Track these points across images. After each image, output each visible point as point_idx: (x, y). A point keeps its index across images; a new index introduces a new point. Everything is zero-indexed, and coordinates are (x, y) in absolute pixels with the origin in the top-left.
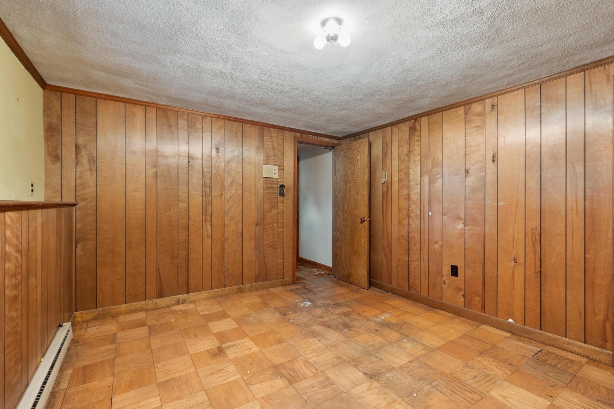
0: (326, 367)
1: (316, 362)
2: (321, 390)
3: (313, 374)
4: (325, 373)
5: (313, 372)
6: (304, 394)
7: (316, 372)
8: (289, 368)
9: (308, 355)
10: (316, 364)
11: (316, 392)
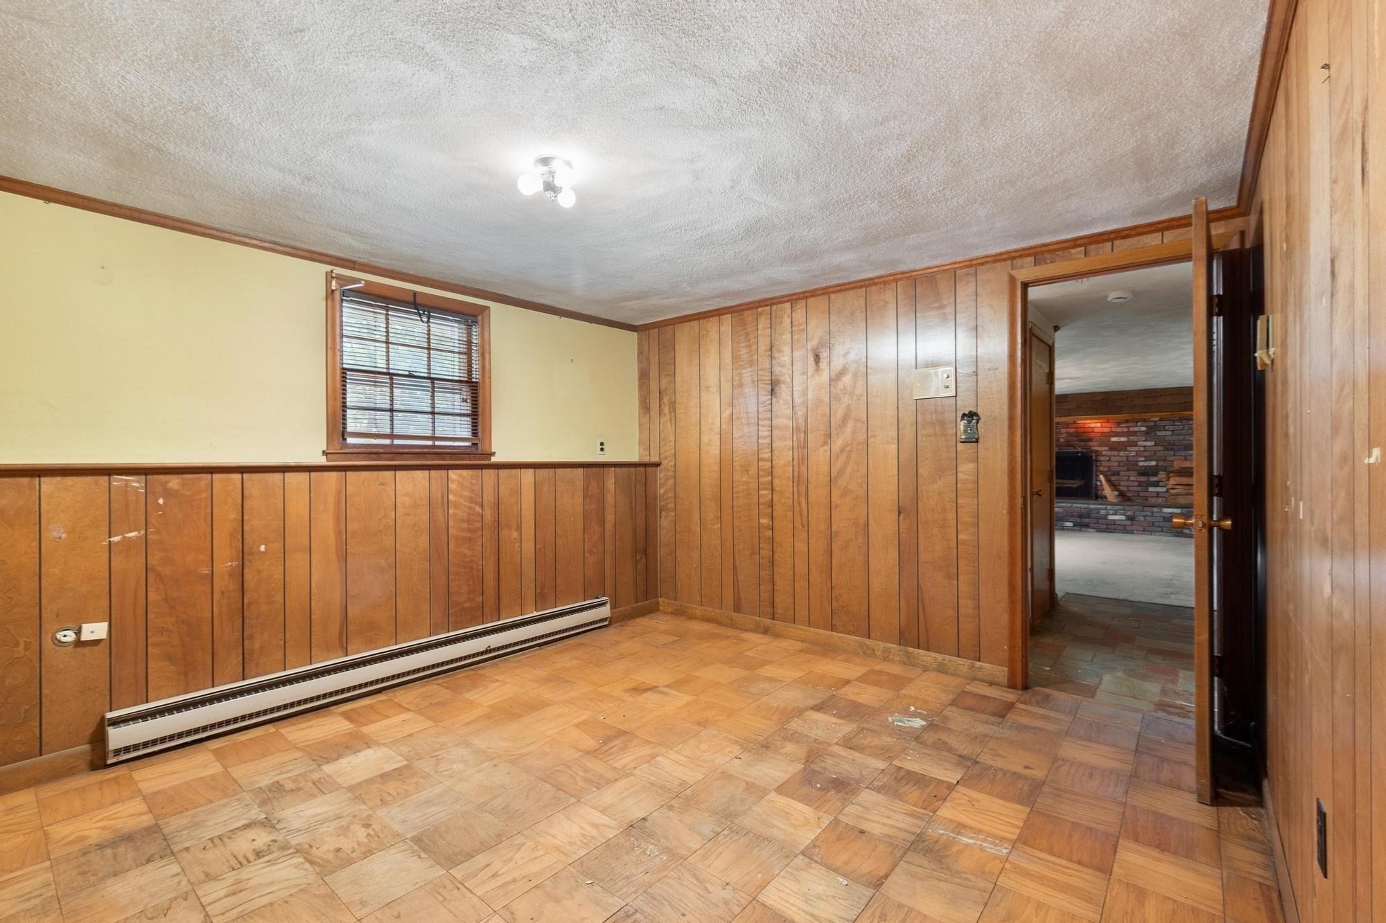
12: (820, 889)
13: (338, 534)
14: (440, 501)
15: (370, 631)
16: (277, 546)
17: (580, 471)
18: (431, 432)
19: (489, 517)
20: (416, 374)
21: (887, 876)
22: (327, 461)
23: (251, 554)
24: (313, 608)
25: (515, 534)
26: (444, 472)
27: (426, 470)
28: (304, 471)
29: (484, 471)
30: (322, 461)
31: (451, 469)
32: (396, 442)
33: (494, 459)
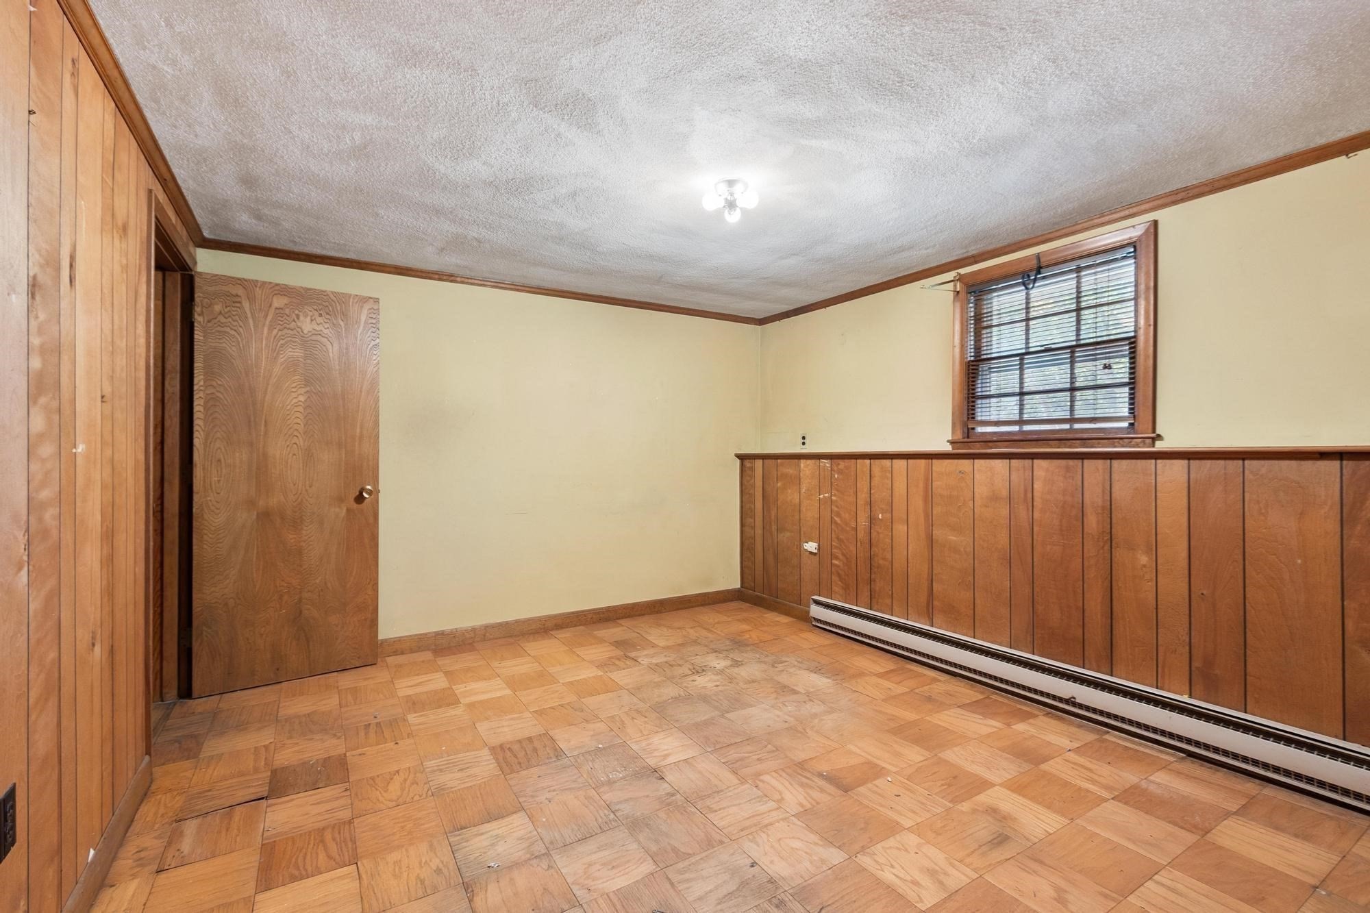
0: (736, 791)
1: (760, 802)
2: (746, 755)
3: (761, 778)
4: (739, 780)
5: (763, 781)
6: (773, 751)
7: (757, 781)
8: (814, 788)
9: (781, 817)
10: (758, 797)
11: (754, 753)
12: (500, 848)
13: (926, 515)
14: (1022, 496)
15: (952, 614)
16: (889, 515)
17: (1335, 465)
18: (1068, 413)
19: (1094, 525)
20: (1053, 346)
21: (470, 901)
22: (953, 449)
23: (875, 519)
24: (909, 574)
25: (1144, 559)
26: (1028, 462)
27: (1006, 458)
28: (901, 458)
29: (1085, 461)
30: (948, 448)
31: (1037, 458)
32: (1027, 428)
33: (1160, 446)
